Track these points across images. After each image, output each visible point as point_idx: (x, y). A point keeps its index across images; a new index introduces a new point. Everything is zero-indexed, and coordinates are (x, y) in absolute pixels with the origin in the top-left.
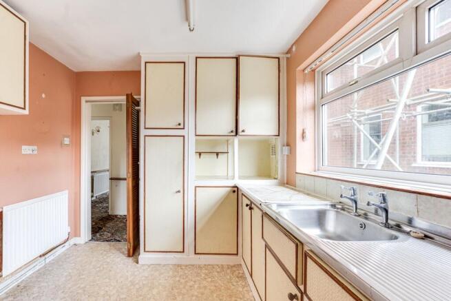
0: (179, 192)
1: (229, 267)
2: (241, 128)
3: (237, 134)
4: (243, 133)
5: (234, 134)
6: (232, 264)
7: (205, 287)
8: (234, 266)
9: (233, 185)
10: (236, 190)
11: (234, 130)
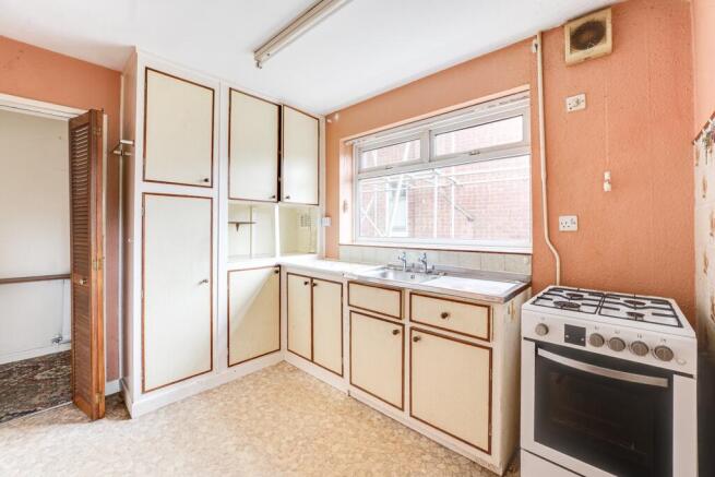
0: (205, 281)
1: (273, 367)
2: (285, 193)
3: (279, 199)
4: (287, 200)
5: (275, 200)
6: (275, 363)
7: (265, 395)
8: (278, 364)
9: (274, 264)
10: (278, 269)
11: (276, 194)
